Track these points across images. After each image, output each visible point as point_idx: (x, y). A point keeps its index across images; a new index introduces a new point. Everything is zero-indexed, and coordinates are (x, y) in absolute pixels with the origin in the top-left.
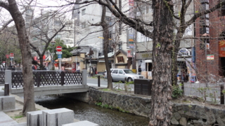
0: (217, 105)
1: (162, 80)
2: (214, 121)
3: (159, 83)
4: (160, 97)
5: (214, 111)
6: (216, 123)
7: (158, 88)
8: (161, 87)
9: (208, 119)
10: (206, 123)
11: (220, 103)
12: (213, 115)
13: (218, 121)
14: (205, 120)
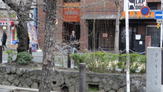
0: (65, 69)
1: (51, 39)
2: (63, 82)
3: (49, 41)
4: (49, 49)
5: (63, 74)
6: (64, 84)
7: (49, 44)
8: (50, 44)
9: (57, 81)
10: (56, 85)
11: (67, 67)
12: (62, 77)
13: (66, 83)
14: (55, 83)
